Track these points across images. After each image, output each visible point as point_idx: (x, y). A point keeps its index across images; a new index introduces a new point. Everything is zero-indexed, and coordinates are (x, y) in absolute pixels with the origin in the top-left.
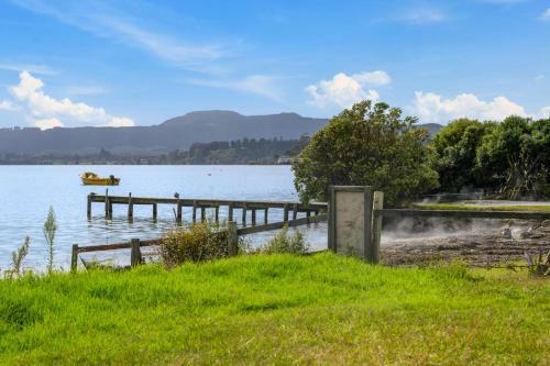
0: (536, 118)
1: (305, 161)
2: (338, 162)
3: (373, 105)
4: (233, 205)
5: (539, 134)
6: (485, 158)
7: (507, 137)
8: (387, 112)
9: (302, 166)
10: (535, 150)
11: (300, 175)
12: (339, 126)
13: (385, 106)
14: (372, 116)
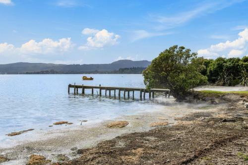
0: (227, 58)
1: (149, 72)
2: (163, 72)
3: (178, 48)
4: (120, 89)
5: (229, 63)
6: (211, 71)
7: (218, 64)
8: (184, 50)
9: (147, 74)
10: (228, 69)
11: (146, 78)
12: (164, 56)
13: (183, 48)
14: (178, 52)
